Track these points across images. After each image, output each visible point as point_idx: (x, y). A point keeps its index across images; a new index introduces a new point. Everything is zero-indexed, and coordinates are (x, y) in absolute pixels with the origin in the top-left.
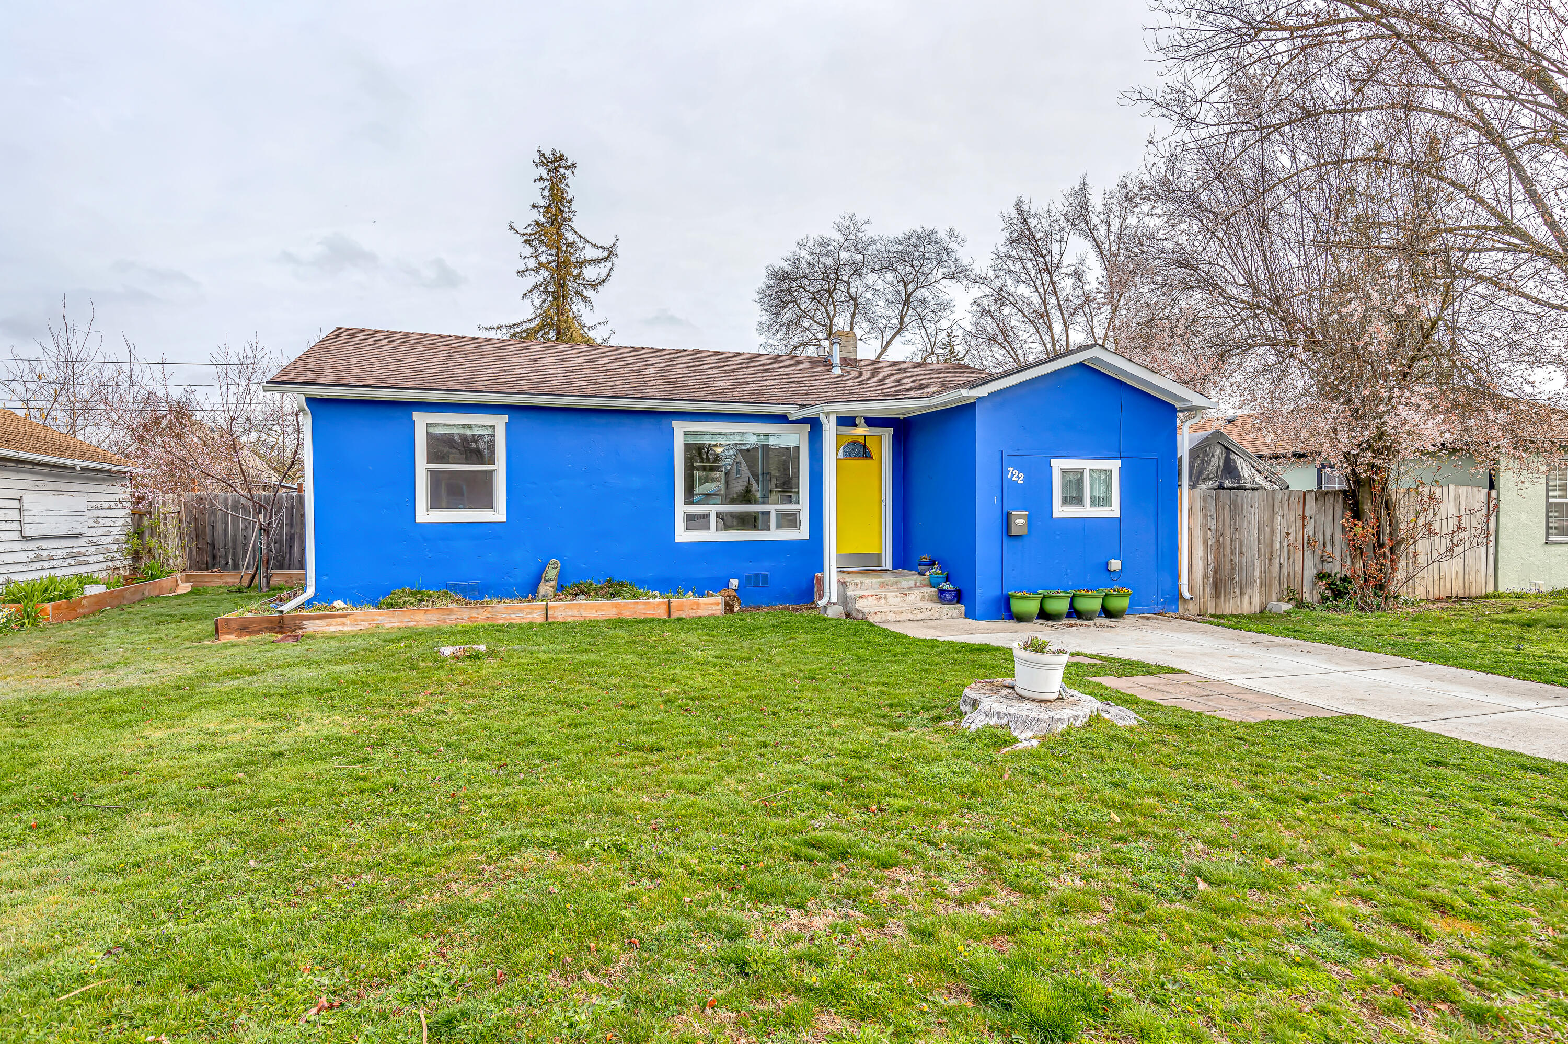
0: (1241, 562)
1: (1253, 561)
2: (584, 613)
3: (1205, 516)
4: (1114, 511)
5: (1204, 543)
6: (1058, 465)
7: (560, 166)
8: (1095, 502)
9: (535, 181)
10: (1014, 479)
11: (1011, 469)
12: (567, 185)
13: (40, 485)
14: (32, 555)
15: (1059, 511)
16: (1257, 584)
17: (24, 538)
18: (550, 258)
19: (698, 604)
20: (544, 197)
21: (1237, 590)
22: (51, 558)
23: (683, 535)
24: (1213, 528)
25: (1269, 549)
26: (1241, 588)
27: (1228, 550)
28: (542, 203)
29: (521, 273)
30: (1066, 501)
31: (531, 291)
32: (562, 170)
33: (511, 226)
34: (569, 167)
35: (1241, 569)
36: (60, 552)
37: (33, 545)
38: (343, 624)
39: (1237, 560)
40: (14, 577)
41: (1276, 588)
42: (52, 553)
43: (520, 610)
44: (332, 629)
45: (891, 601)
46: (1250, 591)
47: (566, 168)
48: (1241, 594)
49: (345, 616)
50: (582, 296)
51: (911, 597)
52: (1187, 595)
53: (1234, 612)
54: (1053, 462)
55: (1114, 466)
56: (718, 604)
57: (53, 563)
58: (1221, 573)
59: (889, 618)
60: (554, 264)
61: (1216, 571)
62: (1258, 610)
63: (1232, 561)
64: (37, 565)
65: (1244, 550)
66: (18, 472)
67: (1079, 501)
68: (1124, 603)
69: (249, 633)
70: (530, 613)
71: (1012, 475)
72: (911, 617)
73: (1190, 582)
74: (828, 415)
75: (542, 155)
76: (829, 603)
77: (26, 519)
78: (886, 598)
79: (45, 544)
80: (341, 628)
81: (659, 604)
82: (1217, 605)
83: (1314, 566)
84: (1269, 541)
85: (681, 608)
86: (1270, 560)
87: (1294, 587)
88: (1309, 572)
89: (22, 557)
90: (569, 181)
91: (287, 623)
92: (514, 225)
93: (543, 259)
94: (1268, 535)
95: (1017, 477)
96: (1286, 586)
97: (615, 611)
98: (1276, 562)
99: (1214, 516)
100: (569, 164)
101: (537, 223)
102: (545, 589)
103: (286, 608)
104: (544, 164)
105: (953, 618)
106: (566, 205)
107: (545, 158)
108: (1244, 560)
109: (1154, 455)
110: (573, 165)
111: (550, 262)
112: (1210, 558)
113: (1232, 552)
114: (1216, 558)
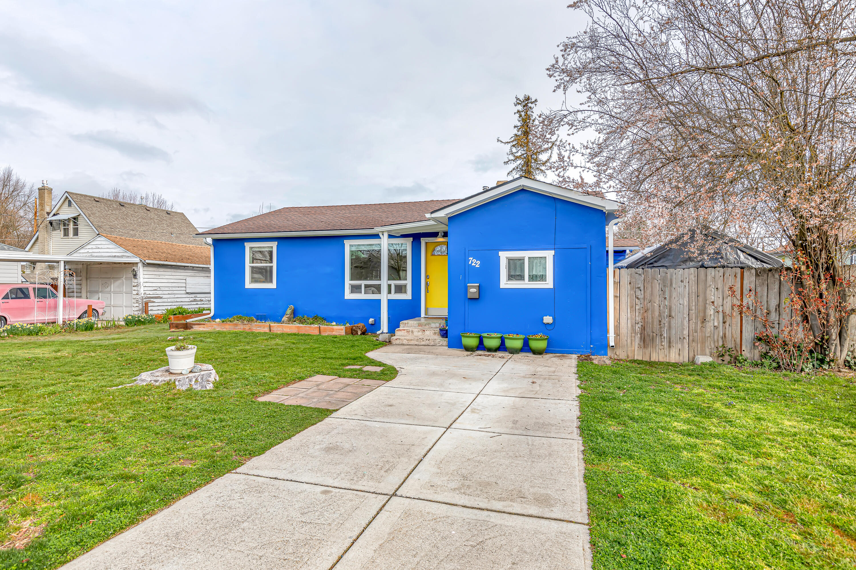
0: (670, 323)
1: (682, 322)
2: (284, 330)
3: (632, 289)
4: (549, 284)
5: (631, 307)
6: (504, 256)
7: (528, 103)
8: (533, 278)
9: (515, 113)
10: (473, 264)
11: (471, 258)
12: (532, 112)
13: (197, 274)
14: (191, 299)
15: (505, 283)
16: (686, 341)
17: (187, 293)
18: (523, 152)
19: (333, 329)
20: (519, 121)
21: (665, 344)
22: (201, 301)
23: (348, 295)
24: (641, 297)
25: (701, 314)
26: (670, 342)
27: (657, 313)
28: (519, 124)
29: (506, 163)
30: (511, 277)
31: (511, 171)
32: (530, 105)
33: (498, 140)
34: (534, 102)
35: (670, 327)
36: (207, 298)
37: (193, 296)
38: (204, 328)
39: (666, 321)
40: (184, 306)
41: (710, 345)
42: (202, 299)
43: (260, 326)
44: (201, 329)
45: (416, 334)
46: (680, 346)
47: (532, 103)
48: (670, 347)
49: (204, 324)
50: (541, 170)
51: (427, 333)
52: (612, 343)
53: (661, 360)
54: (501, 253)
55: (549, 255)
56: (342, 330)
57: (202, 302)
58: (648, 330)
59: (404, 343)
60: (525, 155)
61: (643, 328)
62: (686, 360)
63: (660, 322)
64: (193, 303)
65: (673, 314)
66: (185, 270)
67: (521, 277)
68: (542, 345)
69: (178, 328)
70: (264, 328)
71: (472, 262)
72: (417, 343)
73: (617, 334)
74: (383, 232)
75: (518, 99)
76: (382, 333)
77: (187, 286)
78: (412, 332)
79: (198, 295)
80: (203, 329)
81: (316, 328)
82: (644, 354)
83: (756, 329)
84: (701, 308)
85: (325, 330)
86: (703, 322)
87: (730, 345)
88: (749, 334)
89: (187, 300)
90: (534, 110)
91: (188, 325)
92: (500, 139)
93: (519, 154)
94: (701, 303)
95: (475, 263)
96: (721, 343)
97: (297, 329)
98: (709, 326)
99: (642, 288)
100: (533, 100)
101: (516, 135)
102: (285, 318)
103: (188, 321)
104: (519, 104)
105: (443, 346)
106: (531, 122)
107: (520, 101)
108: (673, 322)
109: (585, 246)
110: (536, 101)
111: (523, 155)
112: (638, 319)
113: (660, 315)
114: (644, 318)
